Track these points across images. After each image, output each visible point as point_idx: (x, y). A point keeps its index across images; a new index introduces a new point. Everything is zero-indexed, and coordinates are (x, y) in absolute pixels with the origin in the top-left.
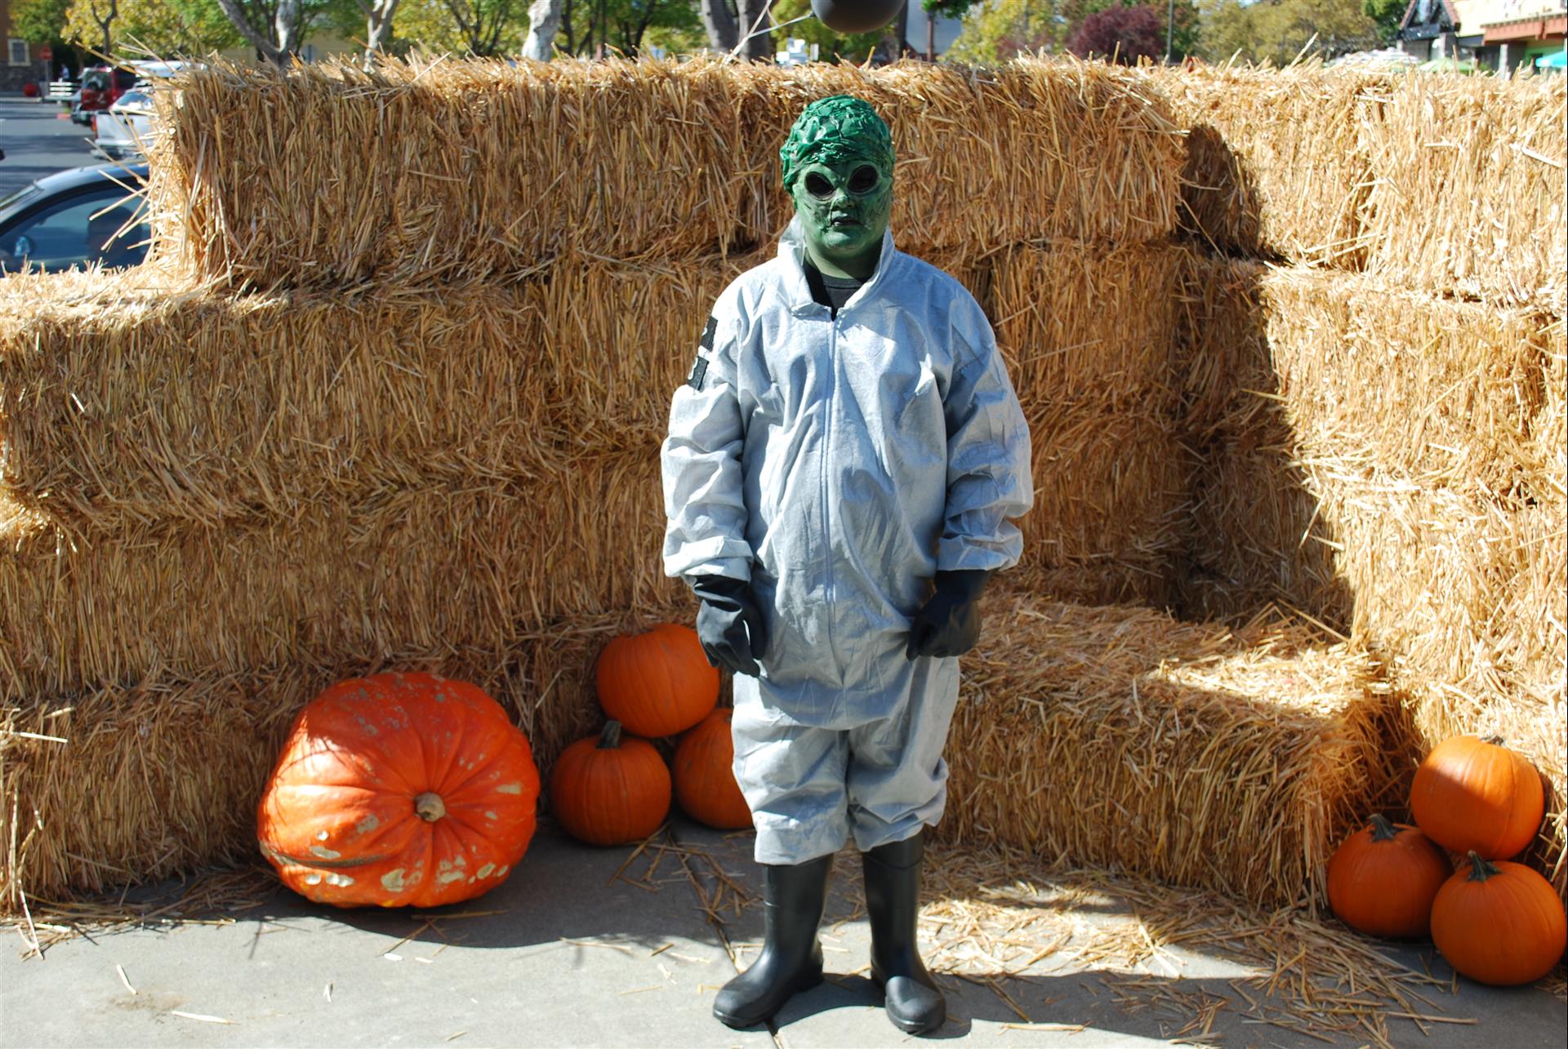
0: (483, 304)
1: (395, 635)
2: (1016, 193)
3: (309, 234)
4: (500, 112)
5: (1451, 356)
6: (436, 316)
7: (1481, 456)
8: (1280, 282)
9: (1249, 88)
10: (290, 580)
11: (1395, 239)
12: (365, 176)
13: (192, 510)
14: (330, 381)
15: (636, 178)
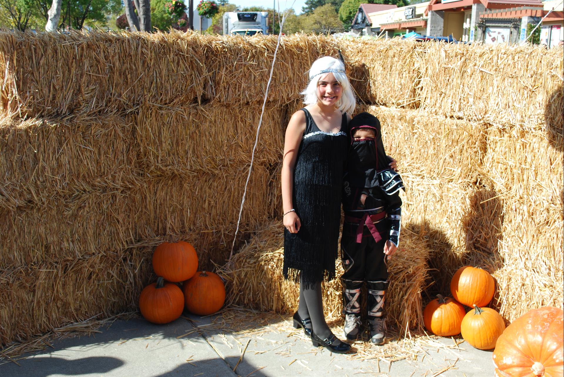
0: (114, 123)
1: (82, 249)
2: (296, 82)
3: (49, 97)
4: (119, 51)
5: (453, 137)
6: (97, 127)
7: (466, 171)
8: (388, 113)
9: (372, 46)
10: (42, 230)
11: (431, 98)
12: (70, 75)
13: (5, 204)
14: (58, 153)
15: (168, 76)
